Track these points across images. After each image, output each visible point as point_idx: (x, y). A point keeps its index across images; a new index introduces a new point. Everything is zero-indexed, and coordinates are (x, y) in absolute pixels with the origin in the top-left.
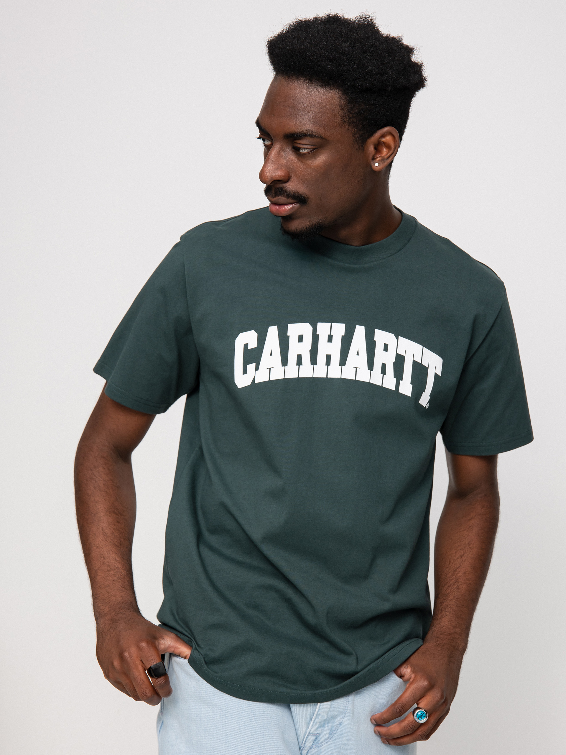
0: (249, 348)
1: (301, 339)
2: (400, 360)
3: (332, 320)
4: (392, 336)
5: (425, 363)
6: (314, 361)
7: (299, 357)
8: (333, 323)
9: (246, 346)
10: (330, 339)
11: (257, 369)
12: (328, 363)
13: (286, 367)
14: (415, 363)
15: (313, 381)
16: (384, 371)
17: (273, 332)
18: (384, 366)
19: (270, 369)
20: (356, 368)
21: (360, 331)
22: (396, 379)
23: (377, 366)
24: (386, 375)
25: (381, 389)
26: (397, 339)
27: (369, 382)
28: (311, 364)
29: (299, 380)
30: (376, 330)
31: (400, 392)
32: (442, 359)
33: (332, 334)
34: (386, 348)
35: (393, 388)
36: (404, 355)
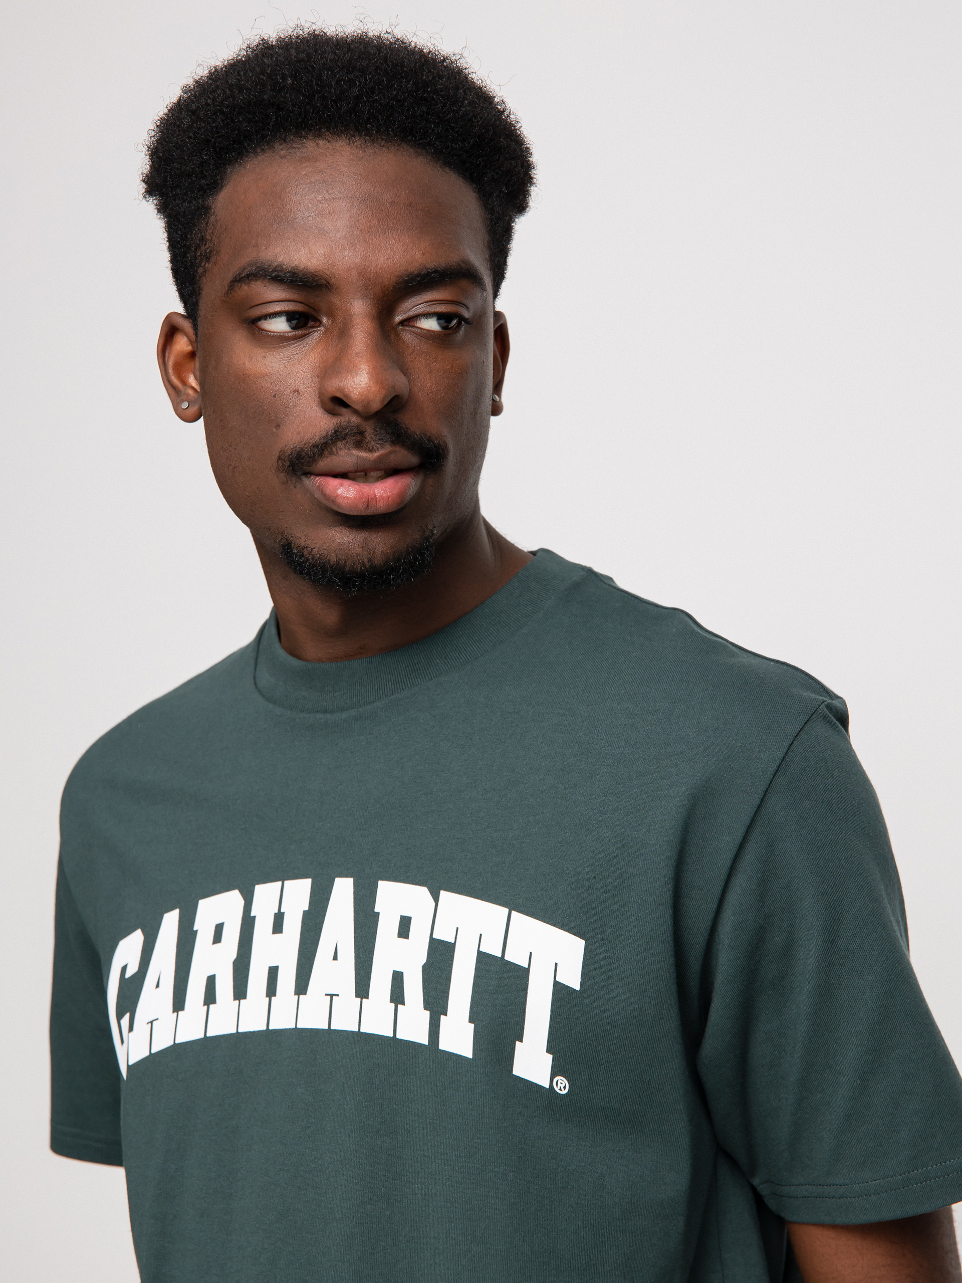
0: (127, 977)
1: (218, 933)
2: (440, 958)
3: (283, 874)
4: (423, 892)
5: (516, 956)
6: (240, 989)
7: (211, 984)
8: (286, 882)
9: (123, 970)
10: (279, 923)
11: (130, 1026)
12: (272, 989)
13: (180, 1012)
14: (483, 959)
16: (397, 996)
17: (171, 921)
18: (398, 979)
19: (151, 1022)
20: (332, 996)
21: (343, 893)
22: (428, 1012)
23: (380, 983)
24: (403, 1003)
25: (392, 1044)
26: (436, 899)
27: (356, 1030)
28: (235, 999)
29: (207, 1044)
30: (380, 883)
31: (441, 1047)
32: (583, 942)
33: (282, 911)
34: (404, 927)
35: (423, 1038)
36: (453, 942)
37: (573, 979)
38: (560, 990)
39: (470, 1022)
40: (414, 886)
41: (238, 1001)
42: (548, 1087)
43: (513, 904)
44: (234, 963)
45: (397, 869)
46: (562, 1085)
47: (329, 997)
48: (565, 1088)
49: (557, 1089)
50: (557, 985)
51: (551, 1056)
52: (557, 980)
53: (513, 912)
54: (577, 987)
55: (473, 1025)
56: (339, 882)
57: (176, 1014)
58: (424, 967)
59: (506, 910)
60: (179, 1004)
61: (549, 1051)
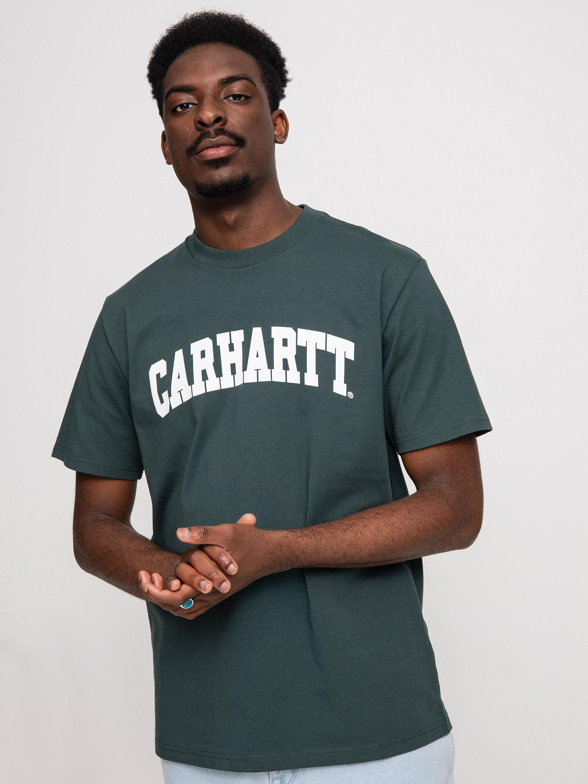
0: (161, 377)
1: (203, 354)
2: (301, 352)
3: (229, 328)
4: (290, 330)
5: (330, 350)
6: (219, 373)
7: (204, 373)
8: (231, 332)
9: (158, 375)
10: (231, 347)
11: (170, 395)
12: (233, 372)
13: (192, 385)
14: (318, 352)
15: (222, 393)
16: (286, 366)
17: (179, 355)
18: (285, 362)
19: (180, 391)
20: (257, 370)
21: (257, 333)
22: (299, 372)
23: (278, 363)
24: (289, 370)
25: (285, 385)
26: (296, 332)
27: (270, 380)
28: (217, 377)
29: (207, 395)
30: (272, 327)
31: (306, 384)
32: (353, 344)
33: (232, 343)
34: (285, 342)
35: (298, 382)
36: (306, 346)
37: (351, 357)
38: (347, 361)
39: (316, 374)
40: (286, 328)
41: (219, 378)
42: (346, 396)
43: (327, 331)
44: (213, 364)
45: (279, 322)
46: (351, 395)
47: (256, 371)
48: (352, 396)
49: (349, 397)
50: (346, 359)
51: (346, 385)
52: (346, 357)
53: (327, 334)
54: (353, 360)
55: (318, 375)
56: (255, 329)
57: (190, 386)
58: (295, 356)
59: (325, 334)
60: (191, 381)
61: (345, 383)
